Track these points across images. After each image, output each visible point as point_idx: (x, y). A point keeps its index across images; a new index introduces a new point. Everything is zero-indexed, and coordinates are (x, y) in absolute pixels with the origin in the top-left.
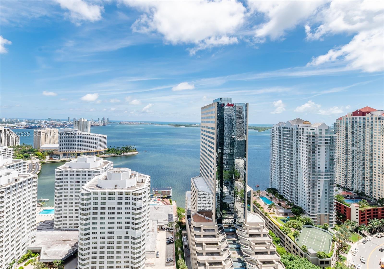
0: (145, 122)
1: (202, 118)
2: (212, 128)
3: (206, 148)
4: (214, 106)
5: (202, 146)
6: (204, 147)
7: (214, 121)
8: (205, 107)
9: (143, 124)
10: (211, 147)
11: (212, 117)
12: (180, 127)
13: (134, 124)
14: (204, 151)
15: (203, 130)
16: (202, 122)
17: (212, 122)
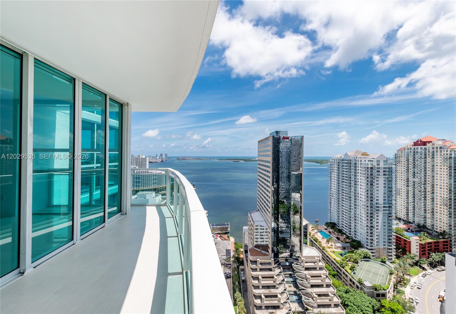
0: (203, 157)
1: (259, 152)
2: (268, 162)
3: (263, 182)
4: (269, 139)
5: (259, 180)
6: (261, 181)
7: (270, 155)
8: (261, 141)
9: (201, 159)
10: (268, 181)
11: (268, 151)
12: (239, 161)
13: (192, 160)
14: (261, 185)
15: (259, 164)
16: (259, 155)
17: (268, 156)
